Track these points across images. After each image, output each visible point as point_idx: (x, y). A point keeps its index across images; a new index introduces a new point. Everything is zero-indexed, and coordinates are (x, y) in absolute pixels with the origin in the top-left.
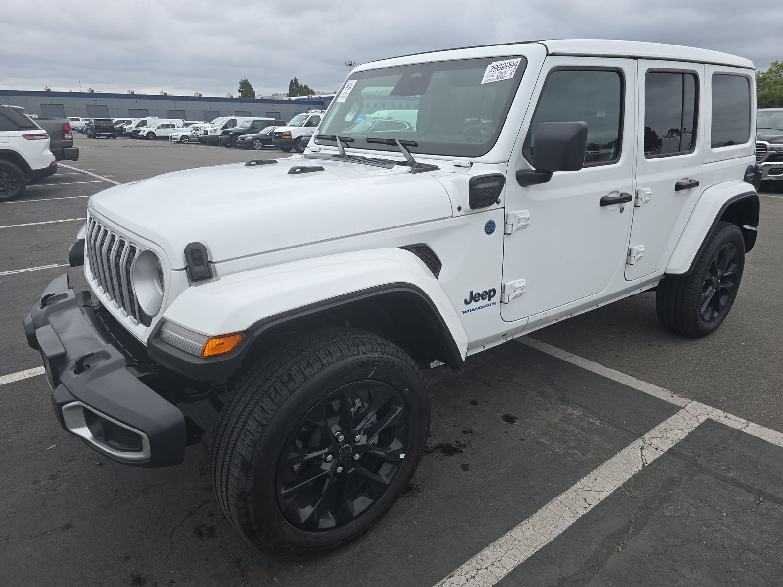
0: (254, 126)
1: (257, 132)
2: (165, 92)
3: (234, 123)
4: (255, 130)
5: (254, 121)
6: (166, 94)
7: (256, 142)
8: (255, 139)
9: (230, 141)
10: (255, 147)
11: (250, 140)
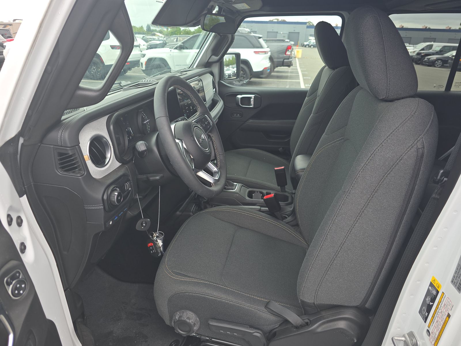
0: (443, 50)
1: (442, 54)
2: (403, 25)
3: (431, 47)
4: (442, 53)
5: (445, 47)
6: (403, 27)
7: (438, 62)
8: (437, 60)
9: (420, 59)
10: (436, 65)
11: (434, 60)
